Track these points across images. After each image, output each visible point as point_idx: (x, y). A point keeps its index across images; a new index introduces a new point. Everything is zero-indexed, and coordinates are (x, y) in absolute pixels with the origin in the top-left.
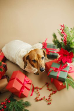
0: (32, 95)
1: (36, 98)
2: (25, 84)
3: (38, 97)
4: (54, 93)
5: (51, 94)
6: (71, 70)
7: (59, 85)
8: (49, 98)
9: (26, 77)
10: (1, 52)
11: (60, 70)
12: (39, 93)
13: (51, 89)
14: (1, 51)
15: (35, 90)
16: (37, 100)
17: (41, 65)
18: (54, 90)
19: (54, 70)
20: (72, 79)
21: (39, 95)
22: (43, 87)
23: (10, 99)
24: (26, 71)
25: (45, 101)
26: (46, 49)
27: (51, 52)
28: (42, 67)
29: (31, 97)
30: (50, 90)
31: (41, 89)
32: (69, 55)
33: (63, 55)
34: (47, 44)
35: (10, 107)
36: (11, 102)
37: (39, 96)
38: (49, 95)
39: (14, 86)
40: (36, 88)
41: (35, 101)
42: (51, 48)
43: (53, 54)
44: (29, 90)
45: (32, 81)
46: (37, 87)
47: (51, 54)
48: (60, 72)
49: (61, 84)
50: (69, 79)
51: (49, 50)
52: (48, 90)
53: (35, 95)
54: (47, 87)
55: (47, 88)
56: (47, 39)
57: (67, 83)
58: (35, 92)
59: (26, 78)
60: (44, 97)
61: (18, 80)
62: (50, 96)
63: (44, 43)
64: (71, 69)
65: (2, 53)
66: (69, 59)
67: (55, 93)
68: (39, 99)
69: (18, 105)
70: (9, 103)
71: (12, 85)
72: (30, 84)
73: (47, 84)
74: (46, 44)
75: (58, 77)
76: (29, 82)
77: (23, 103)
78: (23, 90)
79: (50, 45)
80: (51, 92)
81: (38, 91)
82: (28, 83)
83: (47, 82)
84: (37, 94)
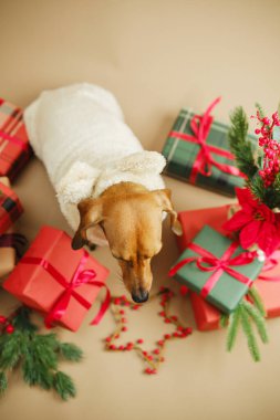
0: (95, 322)
1: (108, 340)
3: (117, 337)
4: (180, 333)
5: (167, 337)
6: (270, 269)
8: (156, 352)
10: (20, 124)
11: (222, 267)
12: (123, 320)
13: (174, 318)
14: (21, 118)
15: (113, 307)
16: (111, 348)
18: (186, 325)
19: (198, 264)
21: (124, 329)
23: (14, 321)
25: (139, 356)
26: (201, 144)
27: (217, 166)
29: (94, 327)
30: (167, 321)
31: (136, 307)
33: (253, 213)
34: (212, 126)
35: (11, 349)
36: (17, 332)
37: (123, 334)
38: (160, 337)
39: (28, 292)
40: (116, 300)
41: (101, 346)
43: (225, 176)
44: (87, 305)
45: (107, 272)
46: (123, 298)
47: (215, 172)
48: (221, 275)
49: (211, 318)
52: (162, 319)
53: (107, 325)
54: (163, 304)
55: (160, 309)
56: (217, 101)
58: (113, 314)
60: (140, 342)
61: (51, 270)
62: (160, 344)
63: (201, 118)
64: (270, 265)
65: (23, 129)
66: (271, 240)
67: (182, 336)
68: (117, 343)
69: (38, 348)
70: (9, 335)
71: (24, 288)
72: (100, 284)
73: (165, 295)
74: (210, 120)
75: (205, 291)
76: (95, 279)
78: (61, 312)
80: (171, 329)
81: (123, 316)
83: (166, 286)
84: (117, 322)
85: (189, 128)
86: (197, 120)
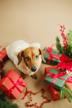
0: (23, 98)
1: (26, 103)
2: (17, 84)
3: (29, 102)
5: (44, 102)
7: (54, 93)
8: (41, 107)
9: (20, 77)
11: (57, 77)
12: (31, 98)
13: (46, 97)
15: (28, 94)
16: (27, 106)
17: (34, 64)
18: (49, 99)
19: (51, 76)
20: (70, 90)
21: (31, 100)
22: (37, 93)
24: (21, 71)
26: (50, 54)
28: (34, 66)
29: (22, 100)
30: (44, 98)
31: (35, 94)
32: (69, 62)
33: (64, 62)
34: (53, 50)
37: (31, 102)
38: (42, 102)
39: (4, 83)
40: (29, 92)
41: (25, 105)
42: (56, 54)
44: (21, 92)
45: (26, 84)
46: (31, 91)
47: (54, 60)
48: (57, 79)
49: (56, 93)
50: (66, 88)
51: (53, 56)
52: (42, 97)
53: (26, 99)
54: (42, 94)
55: (41, 95)
57: (63, 93)
58: (28, 96)
59: (20, 79)
60: (36, 104)
61: (10, 79)
62: (42, 104)
66: (69, 67)
67: (48, 102)
68: (29, 104)
72: (24, 86)
73: (43, 91)
77: (12, 105)
79: (55, 51)
80: (45, 100)
81: (31, 96)
82: (21, 85)
83: (43, 88)
84: (29, 98)
85: (47, 50)
86: (49, 49)
